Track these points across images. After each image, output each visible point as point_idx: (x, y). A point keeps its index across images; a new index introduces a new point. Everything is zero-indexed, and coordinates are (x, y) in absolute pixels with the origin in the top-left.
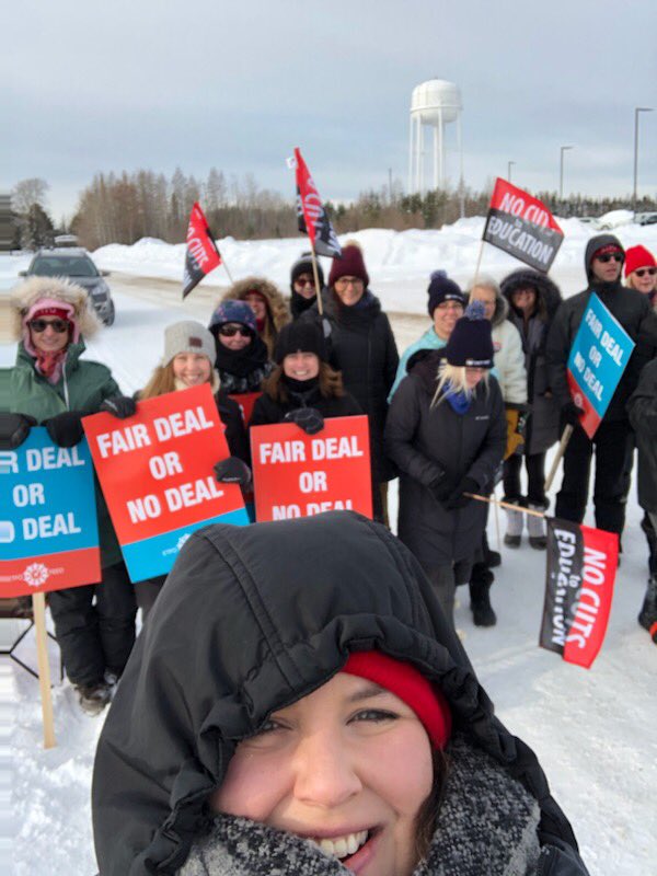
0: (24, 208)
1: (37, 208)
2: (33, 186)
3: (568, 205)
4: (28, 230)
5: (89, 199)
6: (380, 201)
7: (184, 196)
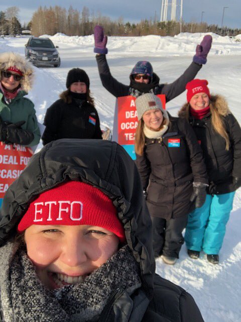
0: (10, 18)
1: (16, 19)
2: (13, 10)
3: (222, 31)
4: (11, 27)
5: (36, 16)
6: (149, 23)
7: (73, 17)
